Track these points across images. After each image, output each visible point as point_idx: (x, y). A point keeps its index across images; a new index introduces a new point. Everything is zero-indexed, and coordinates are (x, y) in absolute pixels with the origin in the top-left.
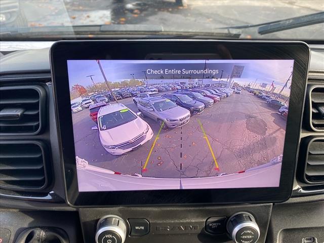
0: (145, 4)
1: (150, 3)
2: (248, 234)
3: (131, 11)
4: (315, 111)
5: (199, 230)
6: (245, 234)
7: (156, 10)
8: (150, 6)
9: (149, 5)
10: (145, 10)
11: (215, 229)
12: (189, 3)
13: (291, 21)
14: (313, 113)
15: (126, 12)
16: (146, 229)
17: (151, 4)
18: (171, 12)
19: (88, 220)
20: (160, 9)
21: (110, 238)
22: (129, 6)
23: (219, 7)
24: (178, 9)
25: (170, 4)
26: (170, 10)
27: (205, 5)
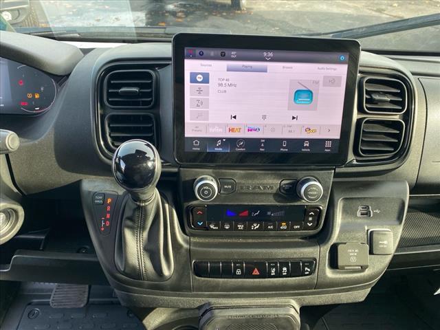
0: (191, 6)
1: (198, 4)
2: (314, 190)
3: (174, 14)
4: (368, 97)
5: (274, 190)
6: (311, 191)
7: (206, 14)
8: (198, 8)
9: (196, 7)
10: (192, 13)
11: (286, 190)
12: (249, 7)
13: (364, 30)
14: (366, 98)
15: (167, 14)
16: (233, 188)
17: (199, 6)
18: (226, 18)
19: (187, 179)
20: (211, 13)
21: (207, 190)
22: (171, 7)
23: (287, 13)
24: (235, 13)
25: (223, 6)
26: (224, 14)
27: (270, 9)
